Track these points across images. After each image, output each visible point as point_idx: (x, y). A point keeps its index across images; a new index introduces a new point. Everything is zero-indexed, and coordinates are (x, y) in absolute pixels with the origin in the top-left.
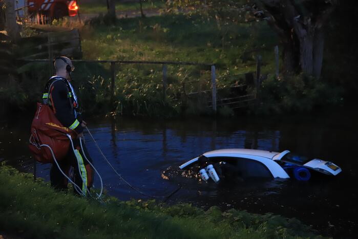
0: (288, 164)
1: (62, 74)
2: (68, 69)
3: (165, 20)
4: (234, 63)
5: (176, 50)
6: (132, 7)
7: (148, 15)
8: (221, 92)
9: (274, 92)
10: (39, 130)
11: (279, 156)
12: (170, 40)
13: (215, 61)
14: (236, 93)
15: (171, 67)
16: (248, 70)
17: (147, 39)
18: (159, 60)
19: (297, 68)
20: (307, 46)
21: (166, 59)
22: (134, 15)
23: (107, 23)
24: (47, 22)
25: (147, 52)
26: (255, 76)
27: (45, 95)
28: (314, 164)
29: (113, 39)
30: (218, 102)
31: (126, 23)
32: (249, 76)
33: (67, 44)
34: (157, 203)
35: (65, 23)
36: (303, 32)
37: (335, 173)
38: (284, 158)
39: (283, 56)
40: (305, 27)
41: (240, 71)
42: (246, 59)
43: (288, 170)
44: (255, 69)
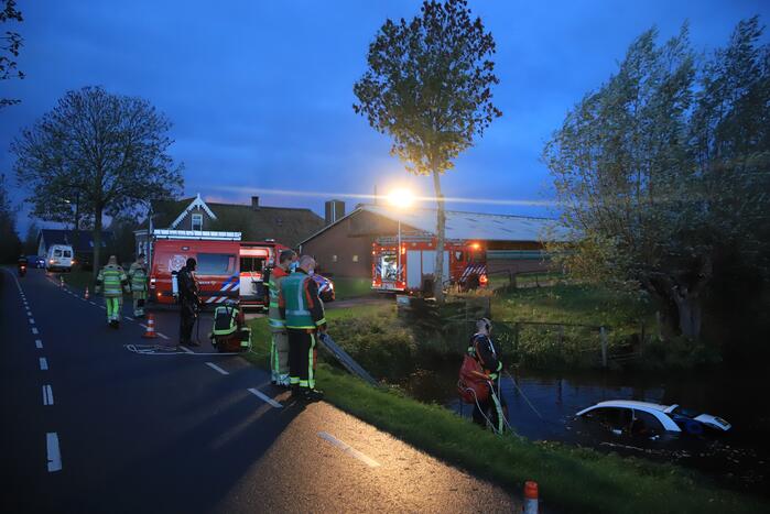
0: (678, 417)
1: (482, 332)
2: (487, 327)
3: (558, 289)
4: (619, 326)
5: (568, 314)
6: (528, 279)
7: (542, 285)
8: (610, 351)
9: (658, 351)
10: (465, 377)
11: (670, 409)
12: (561, 305)
13: (603, 324)
14: (623, 350)
15: (565, 328)
16: (633, 332)
17: (544, 304)
18: (554, 321)
19: (676, 329)
20: (685, 313)
21: (560, 321)
22: (530, 285)
23: (510, 291)
24: (463, 291)
25: (545, 316)
26: (640, 337)
27: (470, 349)
28: (703, 418)
29: (515, 305)
30: (608, 359)
31: (524, 291)
32: (635, 337)
33: (480, 308)
34: (561, 445)
35: (477, 292)
36: (681, 300)
37: (726, 428)
38: (674, 411)
39: (663, 320)
40: (683, 296)
41: (625, 332)
42: (630, 322)
43: (678, 423)
44: (640, 331)
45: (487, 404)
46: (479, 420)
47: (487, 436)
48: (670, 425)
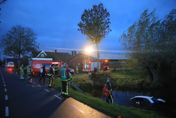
0: (153, 99)
1: (108, 81)
2: (109, 80)
3: (125, 70)
4: (140, 79)
5: (128, 76)
6: (119, 68)
7: (122, 70)
8: (137, 84)
9: (148, 84)
10: (104, 91)
11: (151, 98)
12: (125, 74)
13: (136, 78)
14: (141, 84)
16: (143, 80)
17: (122, 74)
18: (124, 78)
19: (152, 80)
20: (154, 75)
21: (126, 78)
22: (119, 70)
23: (114, 71)
24: (104, 71)
26: (144, 81)
27: (105, 85)
28: (159, 100)
29: (116, 74)
30: (137, 86)
32: (143, 81)
33: (108, 75)
35: (107, 71)
36: (153, 72)
37: (164, 102)
38: (152, 98)
39: (149, 77)
40: (153, 71)
42: (142, 78)
43: (154, 101)
44: (144, 80)
45: (109, 97)
46: (107, 101)
47: (109, 105)
48: (152, 102)
